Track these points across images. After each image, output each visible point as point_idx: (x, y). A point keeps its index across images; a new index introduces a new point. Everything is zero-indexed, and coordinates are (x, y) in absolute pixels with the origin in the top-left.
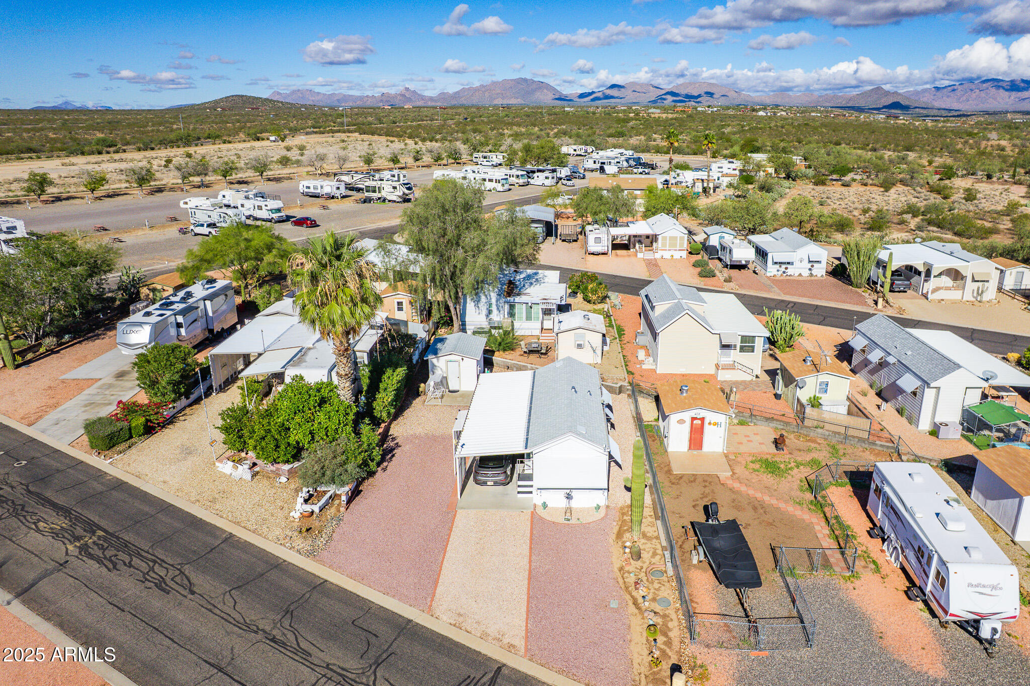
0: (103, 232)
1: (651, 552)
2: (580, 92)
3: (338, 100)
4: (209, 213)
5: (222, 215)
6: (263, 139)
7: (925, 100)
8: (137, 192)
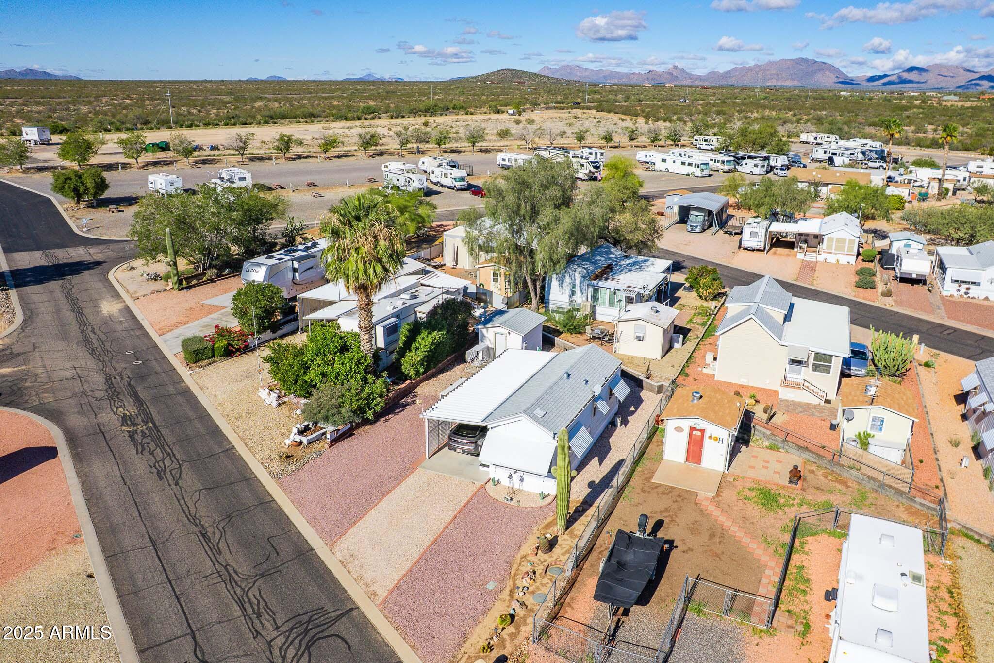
0: (313, 187)
1: (565, 550)
2: (870, 74)
3: (604, 77)
4: (398, 177)
5: (408, 179)
6: (503, 112)
8: (361, 154)
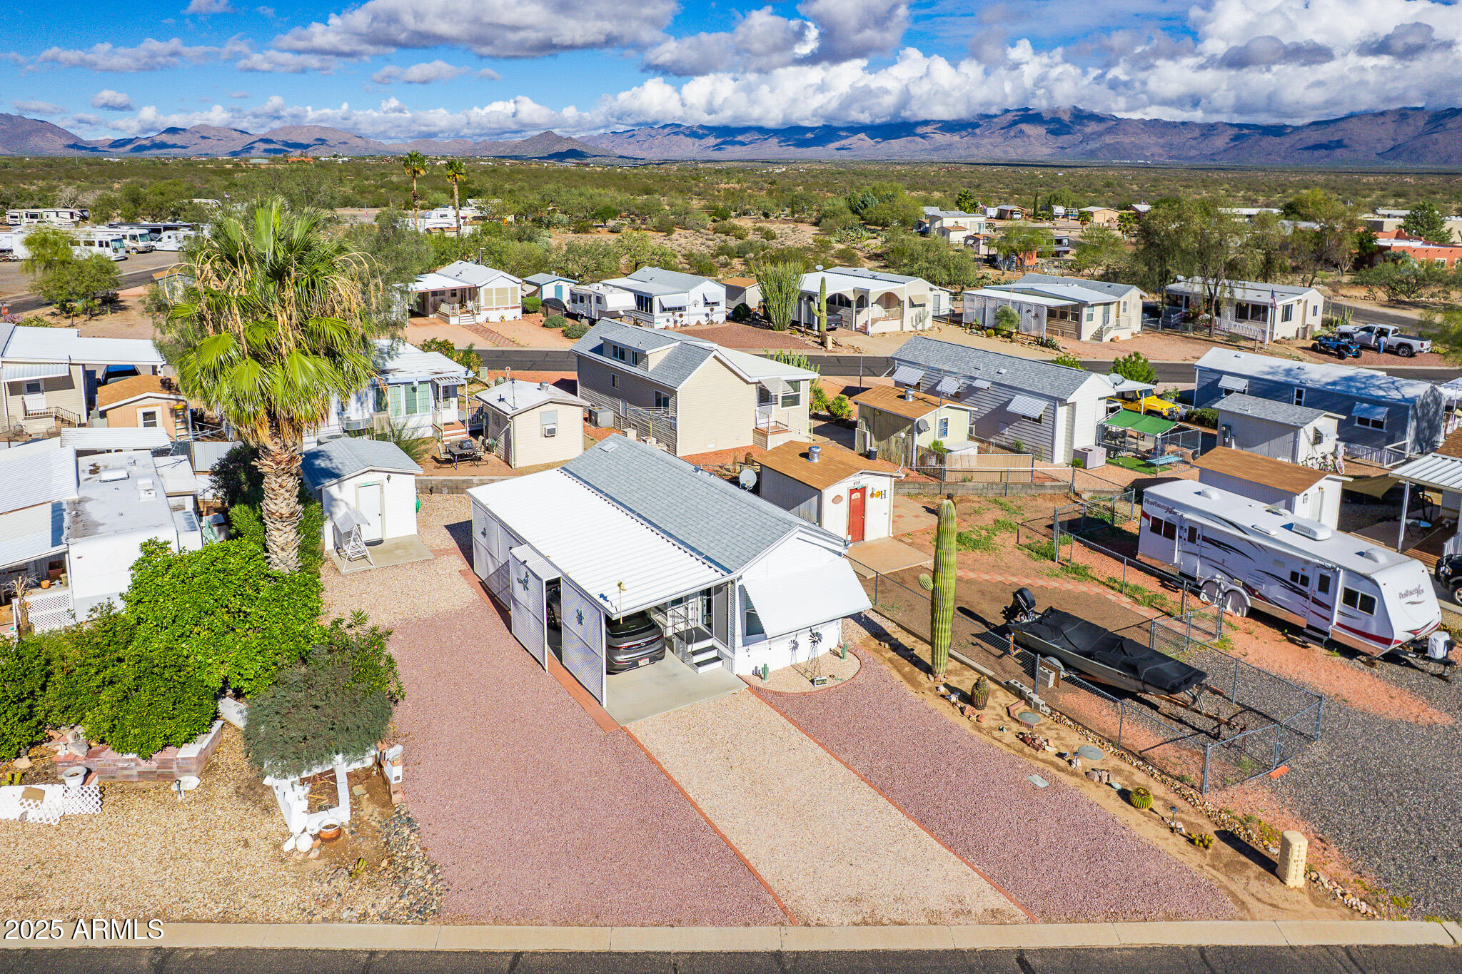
2: (111, 138)
7: (605, 145)
